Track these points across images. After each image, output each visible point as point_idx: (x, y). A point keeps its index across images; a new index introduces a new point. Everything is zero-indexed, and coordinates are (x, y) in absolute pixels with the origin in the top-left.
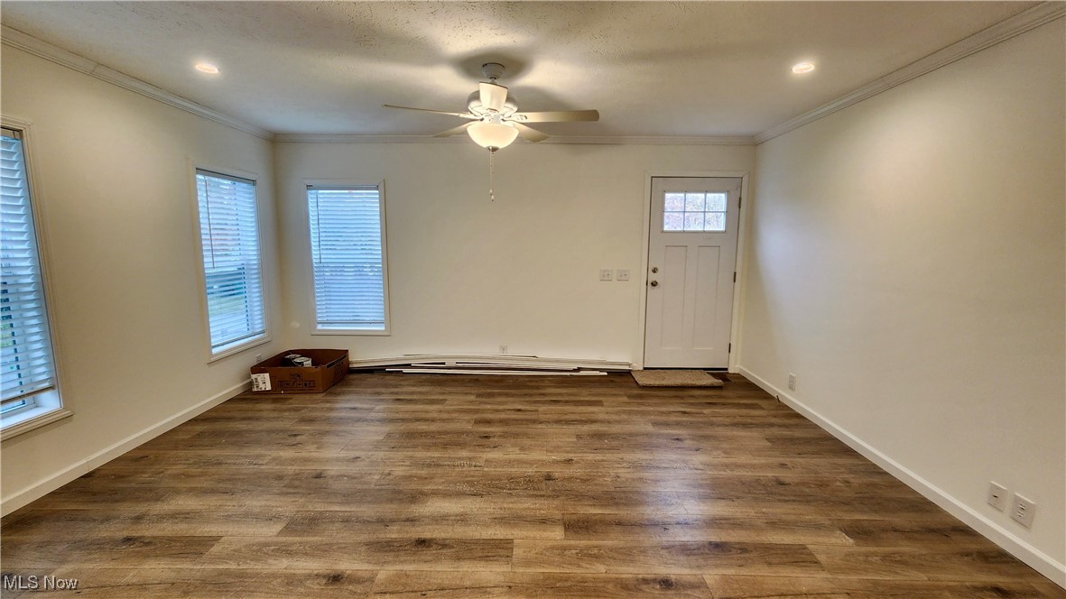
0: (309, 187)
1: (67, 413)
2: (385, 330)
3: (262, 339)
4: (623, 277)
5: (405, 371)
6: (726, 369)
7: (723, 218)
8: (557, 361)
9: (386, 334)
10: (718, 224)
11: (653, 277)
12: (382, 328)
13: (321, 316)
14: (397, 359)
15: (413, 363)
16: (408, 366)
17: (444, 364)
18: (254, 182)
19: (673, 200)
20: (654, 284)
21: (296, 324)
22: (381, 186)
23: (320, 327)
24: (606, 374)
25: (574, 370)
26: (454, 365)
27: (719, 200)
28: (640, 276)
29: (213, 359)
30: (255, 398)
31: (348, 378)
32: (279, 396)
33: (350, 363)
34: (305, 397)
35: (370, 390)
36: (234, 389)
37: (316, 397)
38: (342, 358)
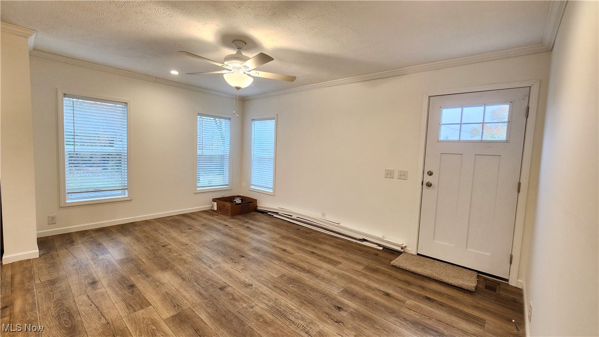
0: (253, 120)
1: (130, 199)
2: (273, 193)
3: (227, 188)
4: (403, 175)
5: (275, 216)
6: (507, 280)
7: (504, 128)
8: (350, 230)
9: (272, 194)
10: (501, 133)
11: (428, 179)
12: (272, 191)
13: (253, 181)
14: (274, 209)
15: (280, 213)
16: (277, 214)
17: (291, 216)
18: (230, 119)
19: (449, 115)
20: (429, 185)
21: (244, 185)
22: (276, 118)
23: (252, 187)
24: (381, 248)
25: (360, 240)
26: (295, 218)
27: (503, 110)
28: (416, 178)
29: (197, 192)
30: (210, 212)
31: (251, 213)
32: (217, 214)
33: (257, 206)
34: (223, 216)
35: (247, 220)
36: (206, 207)
37: (226, 217)
38: (248, 203)
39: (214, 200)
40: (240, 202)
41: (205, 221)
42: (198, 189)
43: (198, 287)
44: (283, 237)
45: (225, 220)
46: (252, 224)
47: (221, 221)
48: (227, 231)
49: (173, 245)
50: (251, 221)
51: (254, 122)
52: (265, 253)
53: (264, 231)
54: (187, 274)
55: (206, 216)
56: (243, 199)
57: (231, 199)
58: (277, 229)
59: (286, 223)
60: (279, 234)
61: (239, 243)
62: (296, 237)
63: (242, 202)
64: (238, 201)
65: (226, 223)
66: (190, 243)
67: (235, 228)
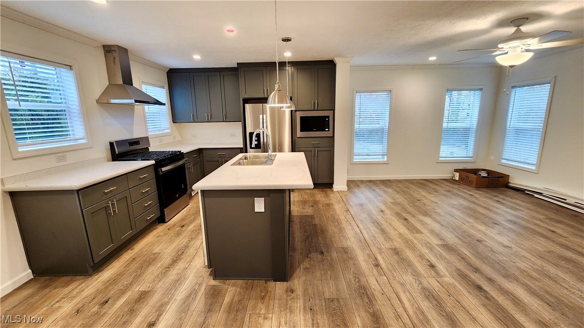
0: (513, 87)
1: (389, 162)
2: (535, 170)
3: (471, 160)
5: (536, 195)
9: (536, 172)
12: (534, 168)
13: (506, 155)
14: (535, 188)
15: (545, 193)
16: (540, 194)
17: (565, 200)
18: (481, 89)
21: (492, 158)
22: (553, 82)
23: (504, 161)
26: (572, 203)
29: (439, 161)
30: (452, 181)
31: (500, 188)
32: (458, 183)
33: (509, 183)
34: (466, 187)
35: (496, 194)
36: (447, 176)
37: (470, 188)
38: (497, 177)
39: (456, 171)
40: (486, 175)
41: (448, 188)
42: (440, 159)
43: (456, 234)
44: (551, 219)
45: (469, 191)
46: (504, 199)
47: (465, 191)
48: (474, 200)
49: (425, 201)
50: (502, 196)
51: (515, 89)
52: (525, 228)
53: (522, 209)
54: (444, 223)
55: (448, 184)
56: (489, 172)
57: (475, 171)
58: (539, 210)
59: (554, 206)
60: (543, 215)
61: (489, 212)
62: (573, 223)
63: (488, 175)
64: (484, 174)
65: (471, 193)
66: (439, 202)
67: (482, 199)
